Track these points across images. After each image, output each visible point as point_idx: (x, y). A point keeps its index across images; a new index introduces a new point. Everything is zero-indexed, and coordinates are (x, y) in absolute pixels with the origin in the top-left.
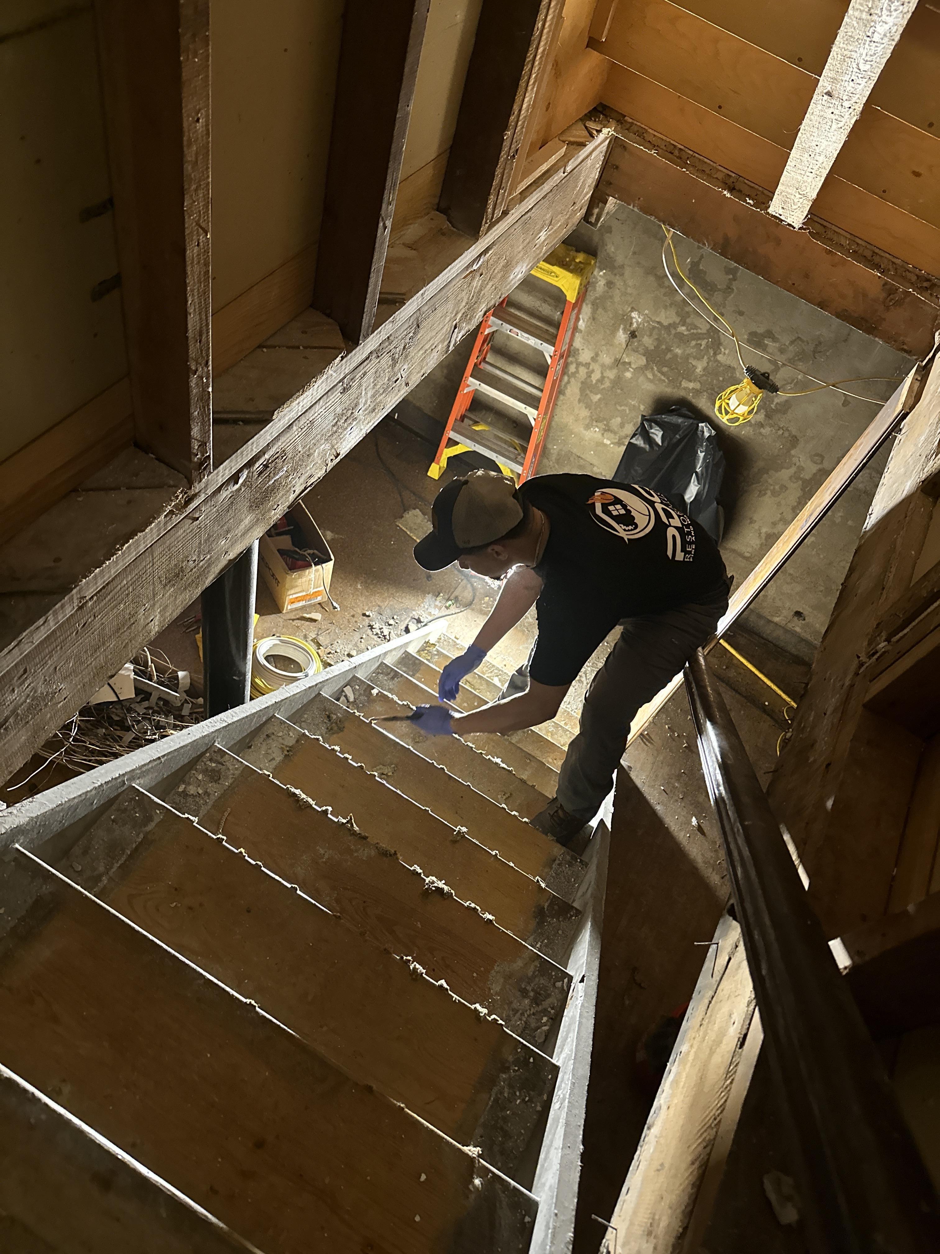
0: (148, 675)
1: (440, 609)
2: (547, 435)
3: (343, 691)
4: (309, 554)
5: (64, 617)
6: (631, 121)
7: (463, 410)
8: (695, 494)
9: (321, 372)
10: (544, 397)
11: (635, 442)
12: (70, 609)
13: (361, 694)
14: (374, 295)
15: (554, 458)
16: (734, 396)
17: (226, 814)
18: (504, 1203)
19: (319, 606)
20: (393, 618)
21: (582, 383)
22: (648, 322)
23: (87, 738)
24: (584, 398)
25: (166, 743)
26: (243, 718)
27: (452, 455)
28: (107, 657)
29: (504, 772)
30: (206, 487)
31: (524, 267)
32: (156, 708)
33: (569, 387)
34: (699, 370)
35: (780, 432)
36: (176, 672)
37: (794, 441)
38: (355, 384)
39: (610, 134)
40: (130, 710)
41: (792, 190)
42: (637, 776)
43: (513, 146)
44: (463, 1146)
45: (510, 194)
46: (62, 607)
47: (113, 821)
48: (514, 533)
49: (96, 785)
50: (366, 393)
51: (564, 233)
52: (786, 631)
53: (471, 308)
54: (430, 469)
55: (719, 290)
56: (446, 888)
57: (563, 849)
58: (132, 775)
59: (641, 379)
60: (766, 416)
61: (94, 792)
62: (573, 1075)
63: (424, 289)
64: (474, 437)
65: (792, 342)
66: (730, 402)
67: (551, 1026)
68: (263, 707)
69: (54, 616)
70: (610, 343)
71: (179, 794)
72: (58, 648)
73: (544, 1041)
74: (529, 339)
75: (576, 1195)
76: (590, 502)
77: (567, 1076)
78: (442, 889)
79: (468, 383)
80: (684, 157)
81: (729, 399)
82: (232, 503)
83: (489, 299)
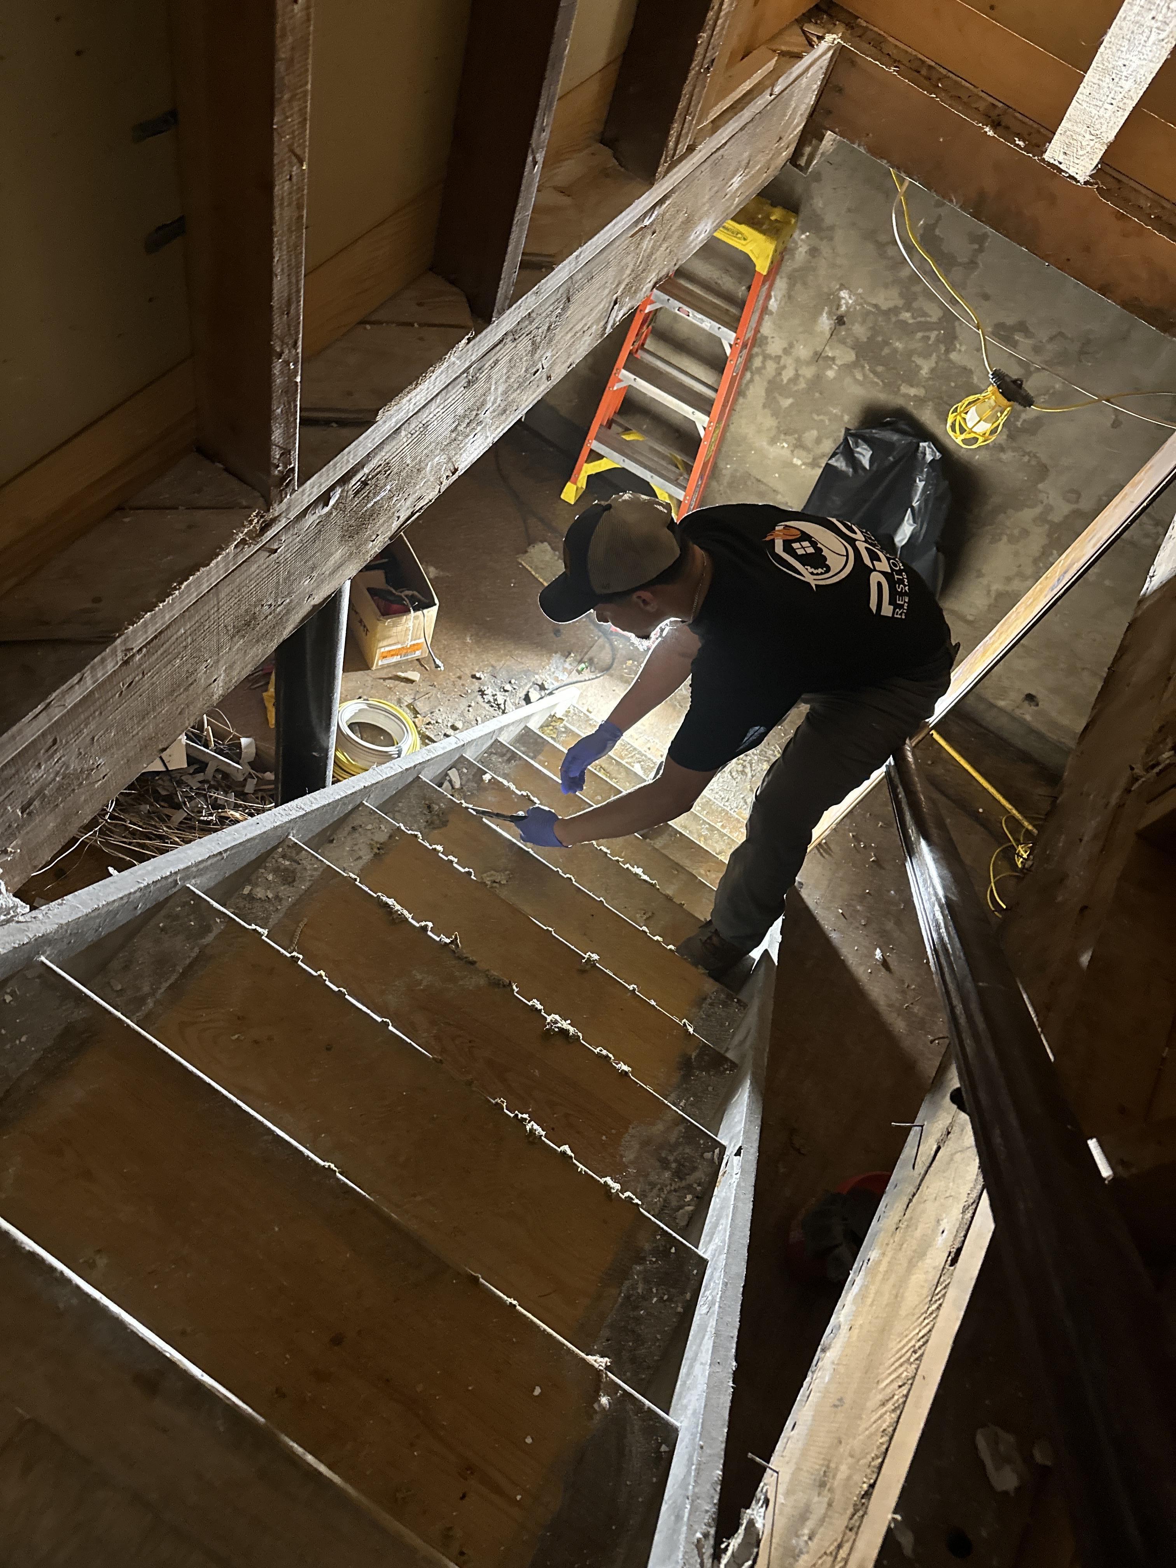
0: (203, 741)
1: (570, 673)
2: (718, 450)
3: (447, 775)
4: (406, 596)
5: (103, 675)
6: (865, 24)
7: (610, 414)
8: (908, 535)
9: (441, 359)
10: (719, 399)
11: (835, 464)
12: (112, 664)
13: (469, 779)
14: (515, 255)
15: (725, 481)
16: (973, 410)
17: (301, 925)
18: (636, 1427)
19: (417, 663)
20: (510, 682)
21: (769, 382)
22: (861, 304)
23: (127, 815)
24: (770, 402)
25: (230, 834)
26: (324, 806)
27: (594, 473)
28: (157, 725)
29: (646, 886)
30: (288, 510)
31: (709, 225)
32: (212, 783)
33: (751, 387)
34: (924, 372)
35: (1026, 459)
36: (239, 738)
37: (1042, 471)
38: (483, 377)
39: (836, 42)
40: (180, 783)
41: (1082, 129)
42: (809, 895)
43: (708, 54)
44: (587, 1355)
45: (698, 123)
46: (103, 661)
47: (162, 929)
48: (668, 575)
49: (142, 885)
50: (496, 389)
51: (765, 179)
52: (1013, 718)
53: (637, 278)
54: (565, 490)
55: (960, 264)
56: (572, 1030)
57: (716, 986)
58: (187, 873)
59: (848, 380)
60: (1008, 436)
61: (138, 894)
62: (725, 1272)
63: (580, 250)
64: (623, 449)
65: (1051, 339)
66: (967, 417)
67: (697, 1206)
68: (349, 792)
69: (91, 673)
70: (809, 331)
71: (245, 897)
72: (97, 713)
73: (687, 1225)
74: (702, 321)
75: (727, 1423)
76: (768, 538)
77: (718, 1274)
78: (567, 1031)
79: (620, 377)
80: (935, 76)
81: (966, 413)
82: (320, 531)
83: (661, 266)
